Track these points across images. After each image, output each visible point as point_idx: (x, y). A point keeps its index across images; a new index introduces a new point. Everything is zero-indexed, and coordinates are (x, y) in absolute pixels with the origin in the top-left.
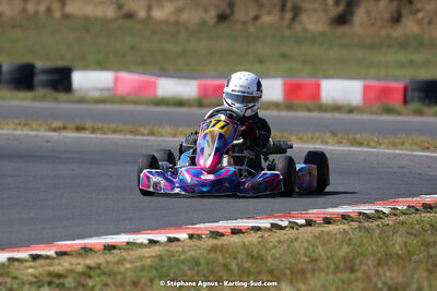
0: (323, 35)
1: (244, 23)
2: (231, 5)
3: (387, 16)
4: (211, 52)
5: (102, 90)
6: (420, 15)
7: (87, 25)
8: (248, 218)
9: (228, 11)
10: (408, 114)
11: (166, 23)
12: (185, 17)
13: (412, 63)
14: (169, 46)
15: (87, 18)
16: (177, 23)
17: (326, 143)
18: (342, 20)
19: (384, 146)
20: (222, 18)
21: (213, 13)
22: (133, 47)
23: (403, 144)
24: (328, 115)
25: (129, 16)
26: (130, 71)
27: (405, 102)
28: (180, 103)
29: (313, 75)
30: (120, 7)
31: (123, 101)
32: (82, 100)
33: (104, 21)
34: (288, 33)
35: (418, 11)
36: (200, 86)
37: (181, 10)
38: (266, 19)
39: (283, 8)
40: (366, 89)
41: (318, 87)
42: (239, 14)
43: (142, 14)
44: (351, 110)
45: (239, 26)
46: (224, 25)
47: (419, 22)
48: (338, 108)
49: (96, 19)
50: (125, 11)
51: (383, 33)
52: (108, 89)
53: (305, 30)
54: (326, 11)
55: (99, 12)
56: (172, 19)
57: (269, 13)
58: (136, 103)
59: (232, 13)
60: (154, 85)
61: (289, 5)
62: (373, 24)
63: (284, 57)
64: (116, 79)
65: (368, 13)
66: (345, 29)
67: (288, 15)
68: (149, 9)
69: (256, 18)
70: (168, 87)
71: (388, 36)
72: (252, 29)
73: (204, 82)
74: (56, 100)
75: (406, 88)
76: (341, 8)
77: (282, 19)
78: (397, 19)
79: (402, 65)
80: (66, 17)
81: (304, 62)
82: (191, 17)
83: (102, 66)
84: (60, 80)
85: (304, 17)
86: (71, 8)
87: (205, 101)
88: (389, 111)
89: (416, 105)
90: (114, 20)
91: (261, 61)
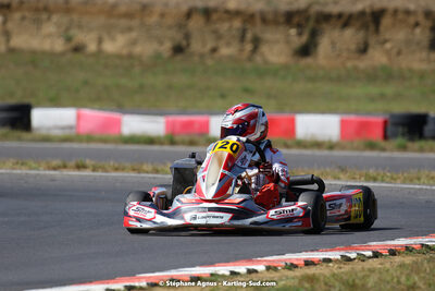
0: (286, 67)
1: (202, 56)
2: (187, 36)
3: (353, 47)
4: (170, 87)
5: (63, 128)
6: (388, 46)
7: (34, 59)
8: (312, 251)
9: (184, 43)
10: (392, 150)
11: (119, 56)
12: (138, 50)
13: (382, 97)
14: (124, 81)
15: (34, 52)
16: (130, 56)
17: (339, 179)
18: (305, 51)
19: (399, 181)
20: (178, 49)
21: (168, 45)
22: (86, 83)
23: (419, 179)
24: (308, 152)
25: (78, 49)
26: (93, 108)
27: (385, 137)
28: (151, 141)
29: (281, 110)
30: (69, 39)
31: (89, 139)
32: (47, 139)
33: (52, 55)
34: (248, 65)
35: (385, 41)
36: (168, 123)
37: (134, 43)
38: (225, 51)
39: (242, 39)
40: (343, 124)
41: (292, 122)
42: (196, 46)
43: (92, 47)
44: (331, 146)
45: (196, 58)
46: (179, 57)
47: (388, 53)
48: (317, 145)
49: (44, 53)
50: (73, 44)
51: (349, 64)
52: (71, 128)
53: (266, 62)
54: (288, 42)
55: (47, 45)
56: (125, 52)
57: (228, 44)
58: (105, 141)
59: (188, 45)
60: (118, 123)
61: (249, 36)
62: (339, 55)
63: (247, 90)
64: (79, 117)
65: (333, 44)
66: (309, 61)
67: (249, 47)
68: (100, 41)
69: (214, 50)
70: (133, 124)
71: (356, 68)
72: (210, 62)
73: (171, 118)
74: (19, 139)
75: (385, 122)
76: (305, 38)
77: (241, 50)
78: (363, 49)
79: (372, 99)
80: (12, 51)
81: (269, 96)
82: (145, 49)
83: (55, 102)
84: (19, 118)
85: (264, 49)
86: (17, 42)
87: (178, 138)
88: (372, 146)
89: (400, 141)
90: (63, 54)
91: (223, 96)
